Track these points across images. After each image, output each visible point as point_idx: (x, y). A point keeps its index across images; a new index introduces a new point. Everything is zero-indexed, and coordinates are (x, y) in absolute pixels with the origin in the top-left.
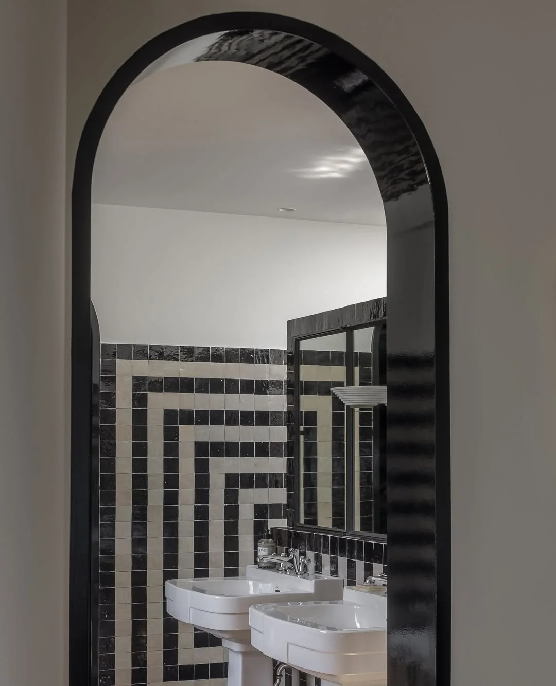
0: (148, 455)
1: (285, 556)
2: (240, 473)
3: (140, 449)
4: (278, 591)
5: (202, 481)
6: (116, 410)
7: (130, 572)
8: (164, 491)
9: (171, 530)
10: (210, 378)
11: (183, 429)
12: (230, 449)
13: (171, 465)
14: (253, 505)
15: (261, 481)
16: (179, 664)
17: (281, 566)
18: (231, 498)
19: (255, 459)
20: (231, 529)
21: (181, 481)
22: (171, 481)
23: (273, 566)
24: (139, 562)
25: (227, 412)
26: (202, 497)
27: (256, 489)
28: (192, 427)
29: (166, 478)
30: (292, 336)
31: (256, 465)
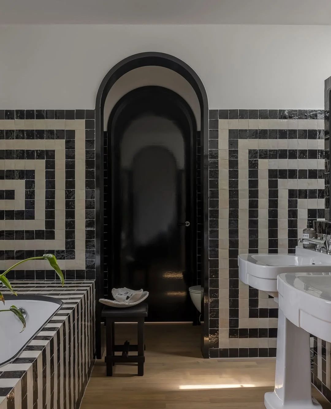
0: (239, 178)
1: (321, 239)
2: (298, 189)
3: (234, 174)
4: (314, 264)
5: (273, 194)
6: (219, 150)
7: (228, 250)
8: (249, 200)
9: (253, 224)
10: (278, 129)
11: (260, 161)
12: (292, 174)
13: (253, 184)
14: (307, 210)
15: (312, 194)
16: (259, 308)
17: (318, 247)
18: (293, 205)
19: (308, 180)
20: (292, 224)
21: (260, 194)
22: (254, 194)
23: (313, 247)
24: (234, 244)
25: (289, 150)
26: (273, 204)
27: (309, 199)
28: (266, 161)
29: (250, 192)
30: (328, 89)
31: (309, 184)
